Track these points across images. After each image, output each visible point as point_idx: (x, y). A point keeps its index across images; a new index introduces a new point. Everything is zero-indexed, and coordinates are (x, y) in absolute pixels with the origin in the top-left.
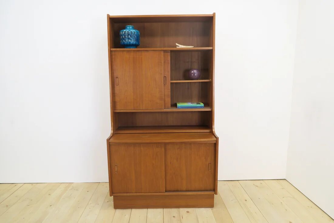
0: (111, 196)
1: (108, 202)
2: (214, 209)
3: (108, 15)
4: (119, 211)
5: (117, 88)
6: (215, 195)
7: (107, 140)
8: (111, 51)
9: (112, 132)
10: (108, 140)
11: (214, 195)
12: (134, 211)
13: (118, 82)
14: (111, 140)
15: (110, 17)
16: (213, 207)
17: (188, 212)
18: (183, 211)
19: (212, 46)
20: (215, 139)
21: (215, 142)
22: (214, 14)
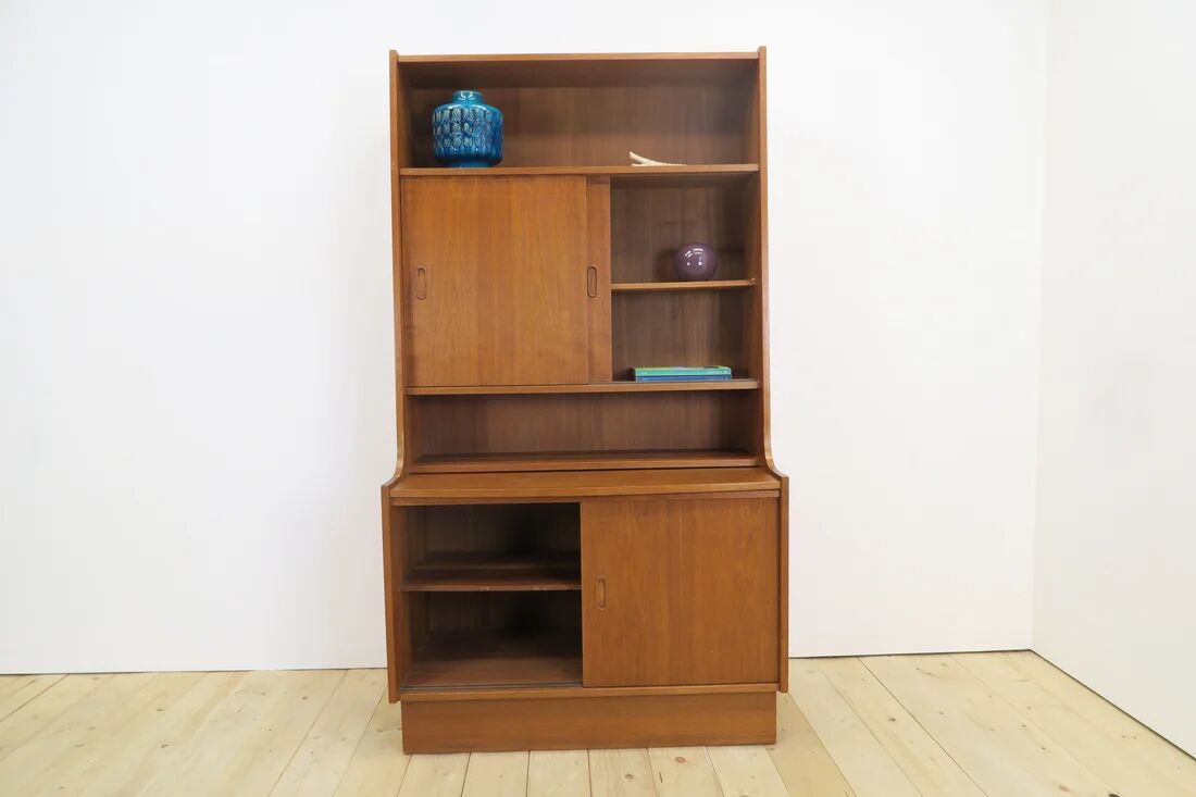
0: (392, 700)
1: (380, 731)
2: (778, 750)
3: (393, 54)
4: (421, 762)
5: (420, 310)
6: (778, 693)
7: (383, 488)
8: (400, 176)
9: (402, 465)
10: (386, 490)
11: (774, 694)
12: (479, 760)
13: (426, 286)
14: (396, 489)
15: (400, 60)
16: (773, 743)
17: (680, 760)
18: (663, 757)
19: (758, 161)
20: (774, 483)
21: (776, 494)
22: (762, 50)
